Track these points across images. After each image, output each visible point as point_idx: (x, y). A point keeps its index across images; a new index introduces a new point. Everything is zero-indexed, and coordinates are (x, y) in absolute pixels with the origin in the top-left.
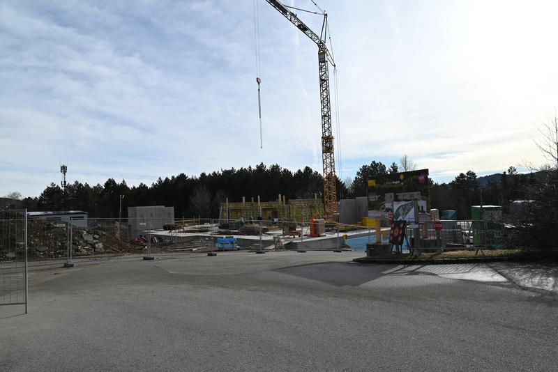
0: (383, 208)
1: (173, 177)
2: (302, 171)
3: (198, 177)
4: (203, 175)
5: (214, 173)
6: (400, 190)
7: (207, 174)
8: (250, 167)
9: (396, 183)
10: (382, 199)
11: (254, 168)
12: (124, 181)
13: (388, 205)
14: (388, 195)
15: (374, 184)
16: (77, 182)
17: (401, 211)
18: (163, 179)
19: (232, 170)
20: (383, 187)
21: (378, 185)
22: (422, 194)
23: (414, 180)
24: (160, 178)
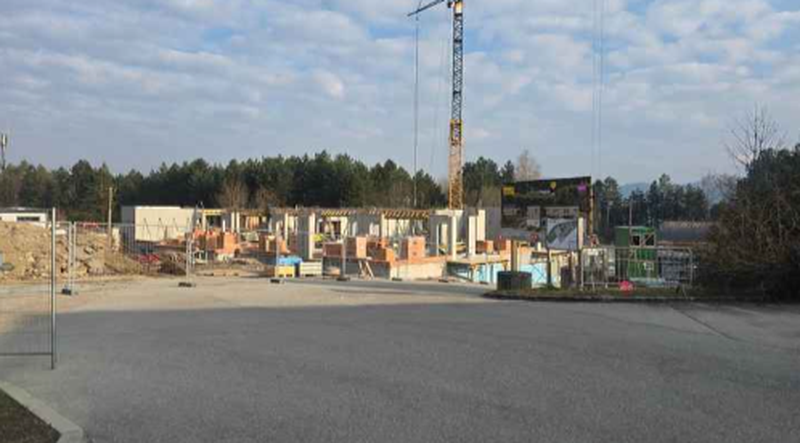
0: (523, 227)
1: (185, 164)
2: (383, 165)
3: (224, 167)
4: (233, 162)
5: (250, 160)
6: (550, 202)
7: (239, 162)
8: (306, 156)
9: (544, 192)
10: (523, 213)
11: (312, 157)
12: (104, 165)
13: (530, 222)
14: (531, 209)
15: (513, 193)
16: (24, 163)
17: (558, 231)
18: (169, 166)
19: (278, 160)
20: (525, 197)
21: (518, 194)
22: (581, 210)
23: (571, 190)
24: (164, 164)
